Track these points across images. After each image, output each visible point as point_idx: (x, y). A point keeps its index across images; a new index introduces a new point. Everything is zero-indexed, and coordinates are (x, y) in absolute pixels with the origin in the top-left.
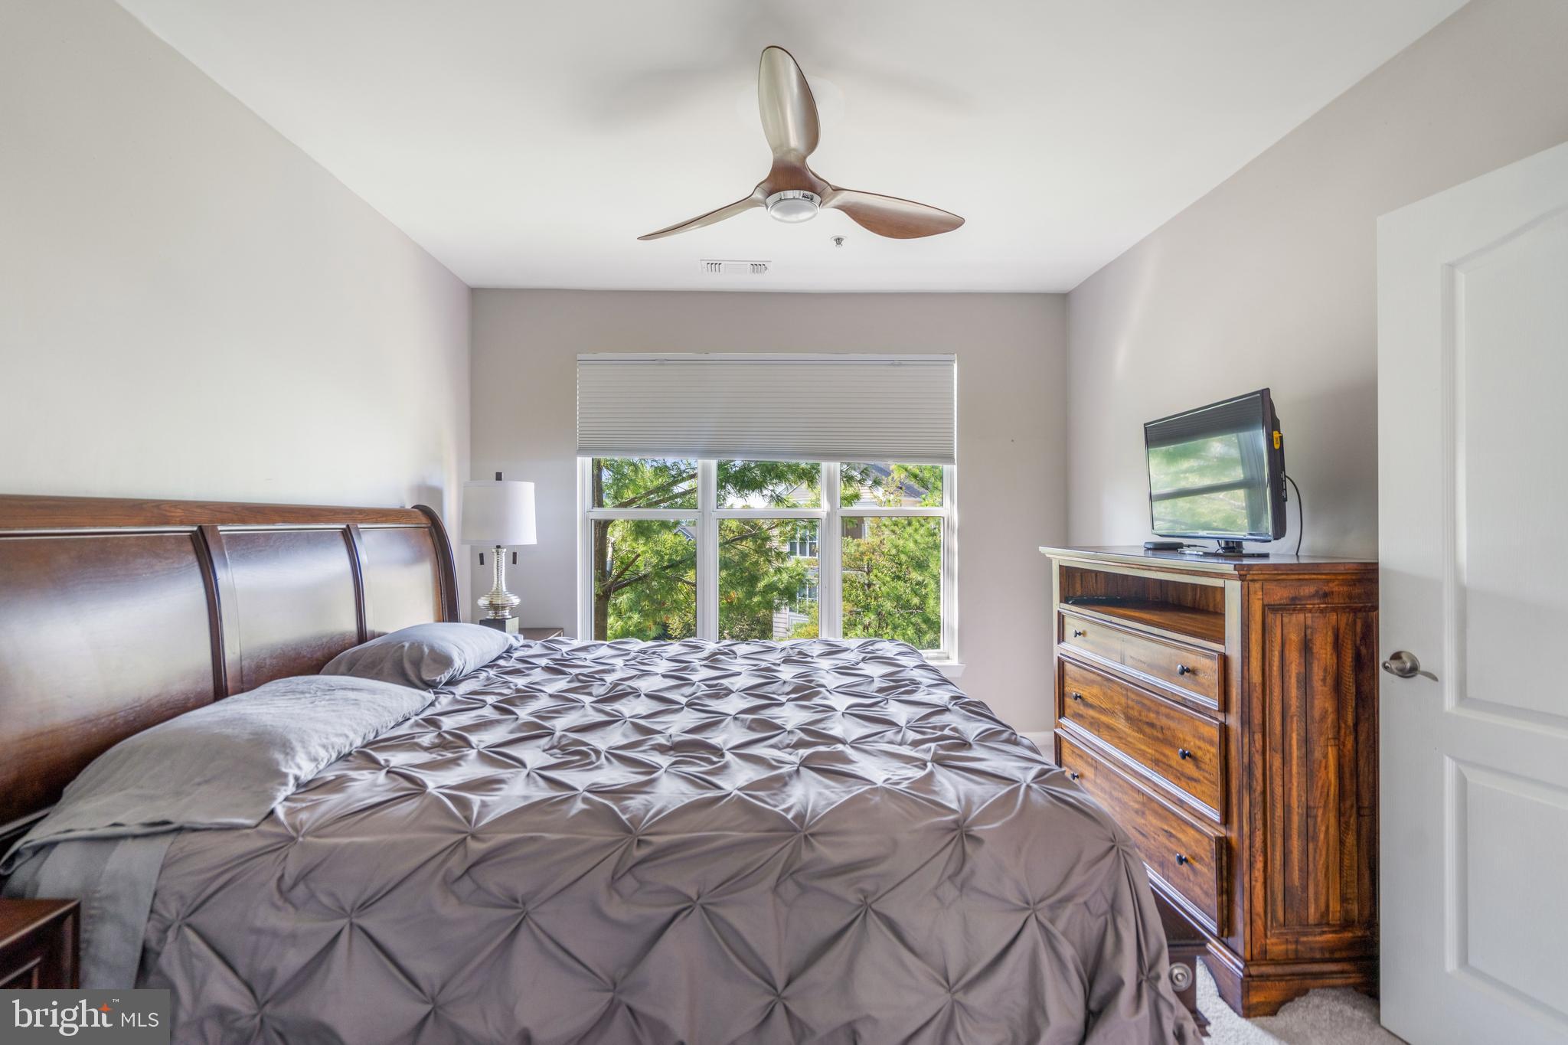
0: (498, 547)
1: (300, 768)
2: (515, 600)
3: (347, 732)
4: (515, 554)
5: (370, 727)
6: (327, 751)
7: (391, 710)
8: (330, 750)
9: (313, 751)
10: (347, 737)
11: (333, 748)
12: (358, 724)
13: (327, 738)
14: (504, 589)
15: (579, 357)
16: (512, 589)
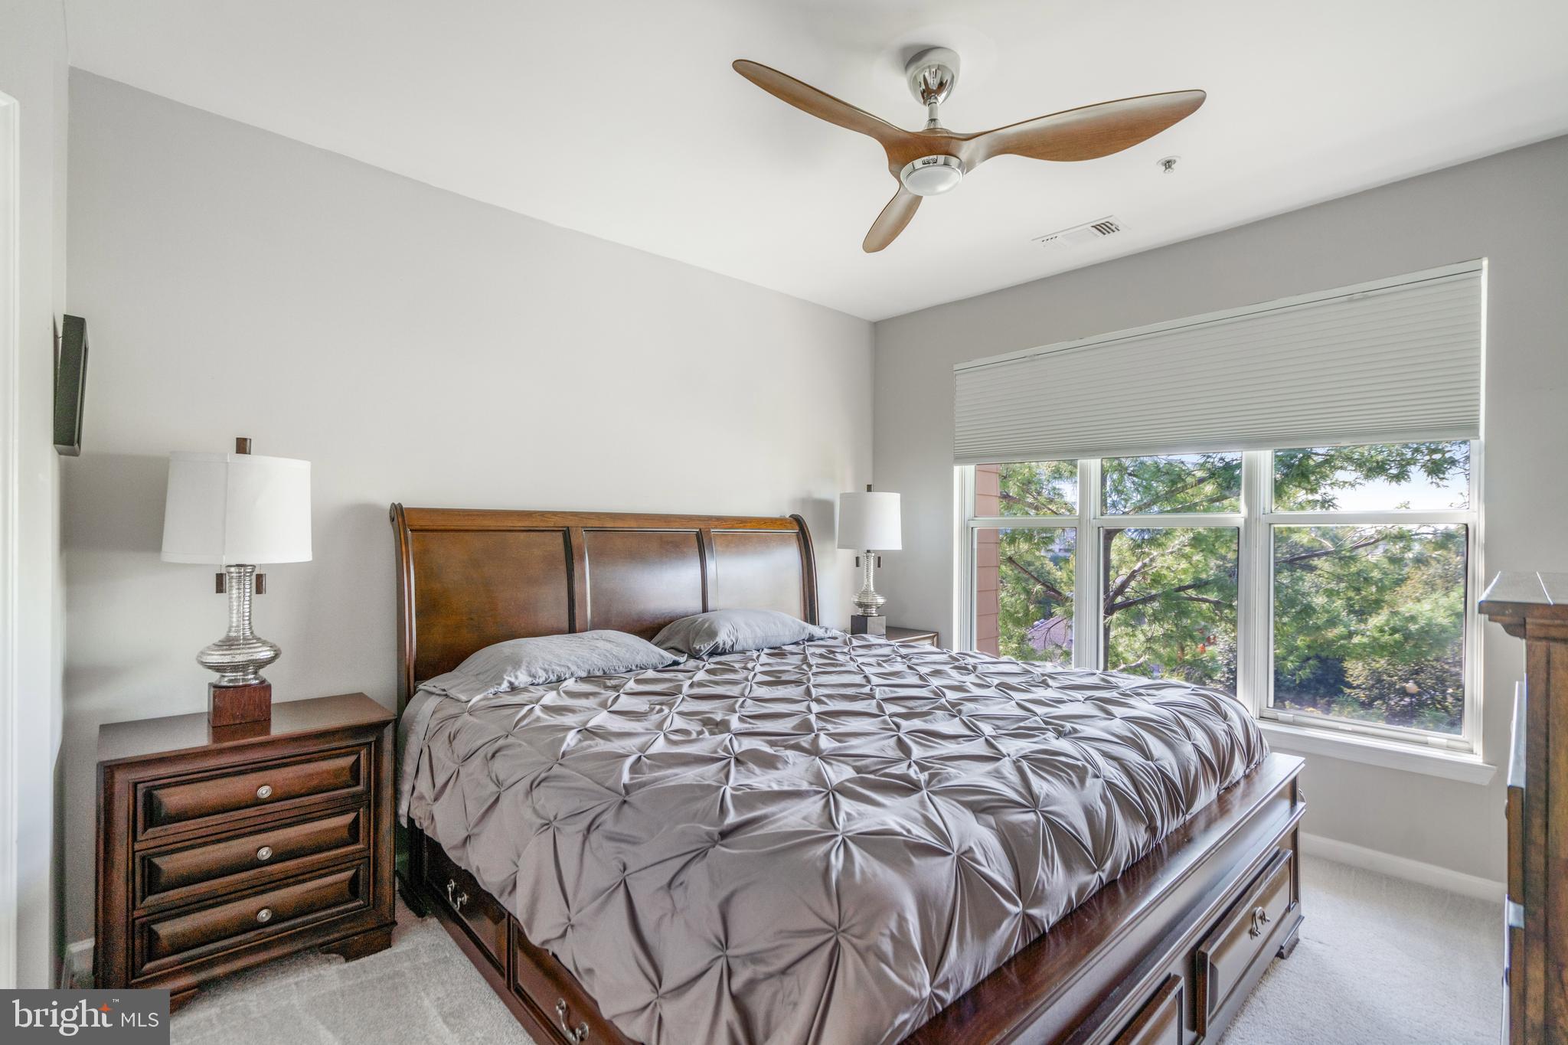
0: (868, 551)
1: (516, 678)
2: (880, 600)
3: (570, 665)
4: (879, 558)
5: (595, 666)
6: (547, 674)
7: (621, 659)
8: (550, 673)
9: (533, 671)
10: (569, 668)
11: (553, 673)
12: (583, 662)
13: (549, 665)
14: (872, 589)
15: (956, 367)
16: (879, 590)
